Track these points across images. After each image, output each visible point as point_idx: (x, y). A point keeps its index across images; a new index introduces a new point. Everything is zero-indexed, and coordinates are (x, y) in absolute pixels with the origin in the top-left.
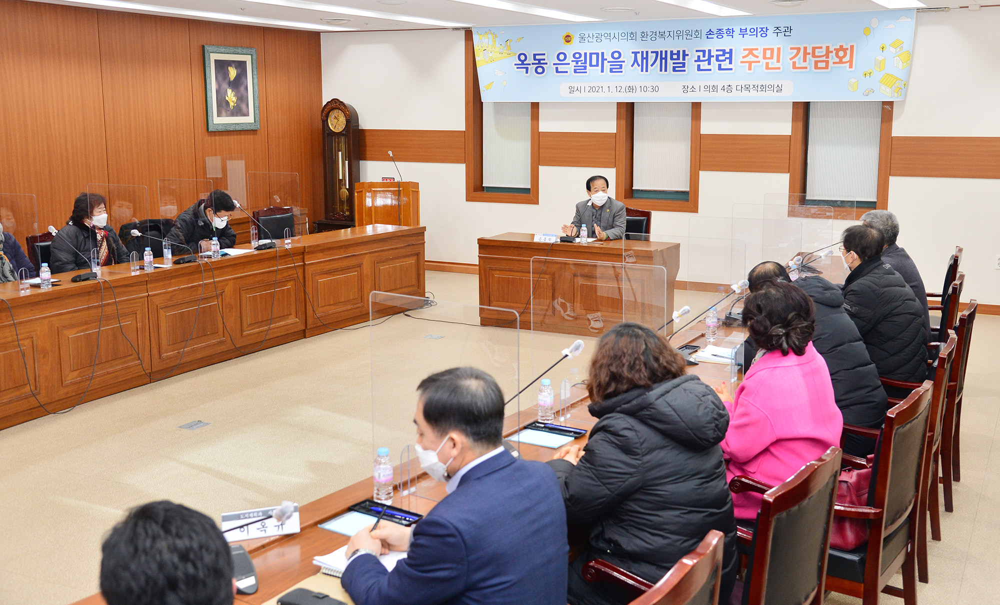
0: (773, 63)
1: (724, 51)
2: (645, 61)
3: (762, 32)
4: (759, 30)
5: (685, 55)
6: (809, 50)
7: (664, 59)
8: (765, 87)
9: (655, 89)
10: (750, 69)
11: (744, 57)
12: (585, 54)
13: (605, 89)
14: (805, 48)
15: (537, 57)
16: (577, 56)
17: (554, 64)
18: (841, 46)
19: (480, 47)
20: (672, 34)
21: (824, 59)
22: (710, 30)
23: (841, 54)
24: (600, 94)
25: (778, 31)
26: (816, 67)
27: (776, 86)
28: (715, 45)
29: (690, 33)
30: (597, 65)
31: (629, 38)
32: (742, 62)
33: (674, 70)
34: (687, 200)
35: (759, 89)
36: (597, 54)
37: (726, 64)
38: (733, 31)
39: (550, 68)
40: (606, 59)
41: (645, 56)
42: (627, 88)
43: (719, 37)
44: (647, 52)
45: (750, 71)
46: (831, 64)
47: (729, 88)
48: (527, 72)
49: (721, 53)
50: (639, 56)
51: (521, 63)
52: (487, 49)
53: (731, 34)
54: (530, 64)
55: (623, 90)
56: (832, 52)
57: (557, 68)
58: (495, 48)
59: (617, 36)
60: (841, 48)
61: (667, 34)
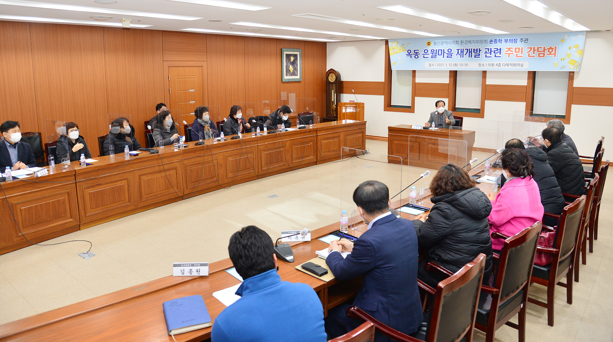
0: (519, 54)
4: (513, 40)
5: (480, 50)
7: (470, 52)
8: (515, 64)
9: (466, 65)
10: (509, 57)
11: (506, 52)
12: (436, 50)
13: (445, 65)
14: (534, 48)
15: (416, 51)
16: (433, 51)
17: (423, 54)
18: (551, 47)
19: (391, 47)
20: (474, 41)
21: (543, 52)
22: (491, 40)
23: (551, 50)
24: (442, 67)
25: (522, 40)
26: (539, 56)
27: (520, 64)
28: (493, 46)
29: (483, 41)
30: (441, 55)
31: (455, 43)
32: (505, 54)
33: (475, 57)
34: (479, 113)
35: (513, 65)
36: (441, 50)
37: (498, 55)
38: (502, 40)
39: (421, 56)
40: (445, 52)
41: (462, 51)
42: (454, 65)
43: (495, 43)
44: (463, 49)
45: (509, 58)
46: (546, 55)
47: (499, 65)
48: (411, 58)
49: (496, 50)
50: (460, 51)
51: (408, 54)
52: (394, 48)
53: (501, 42)
54: (412, 54)
55: (452, 65)
56: (546, 50)
57: (424, 56)
58: (398, 48)
59: (450, 43)
60: (551, 48)
61: (472, 42)
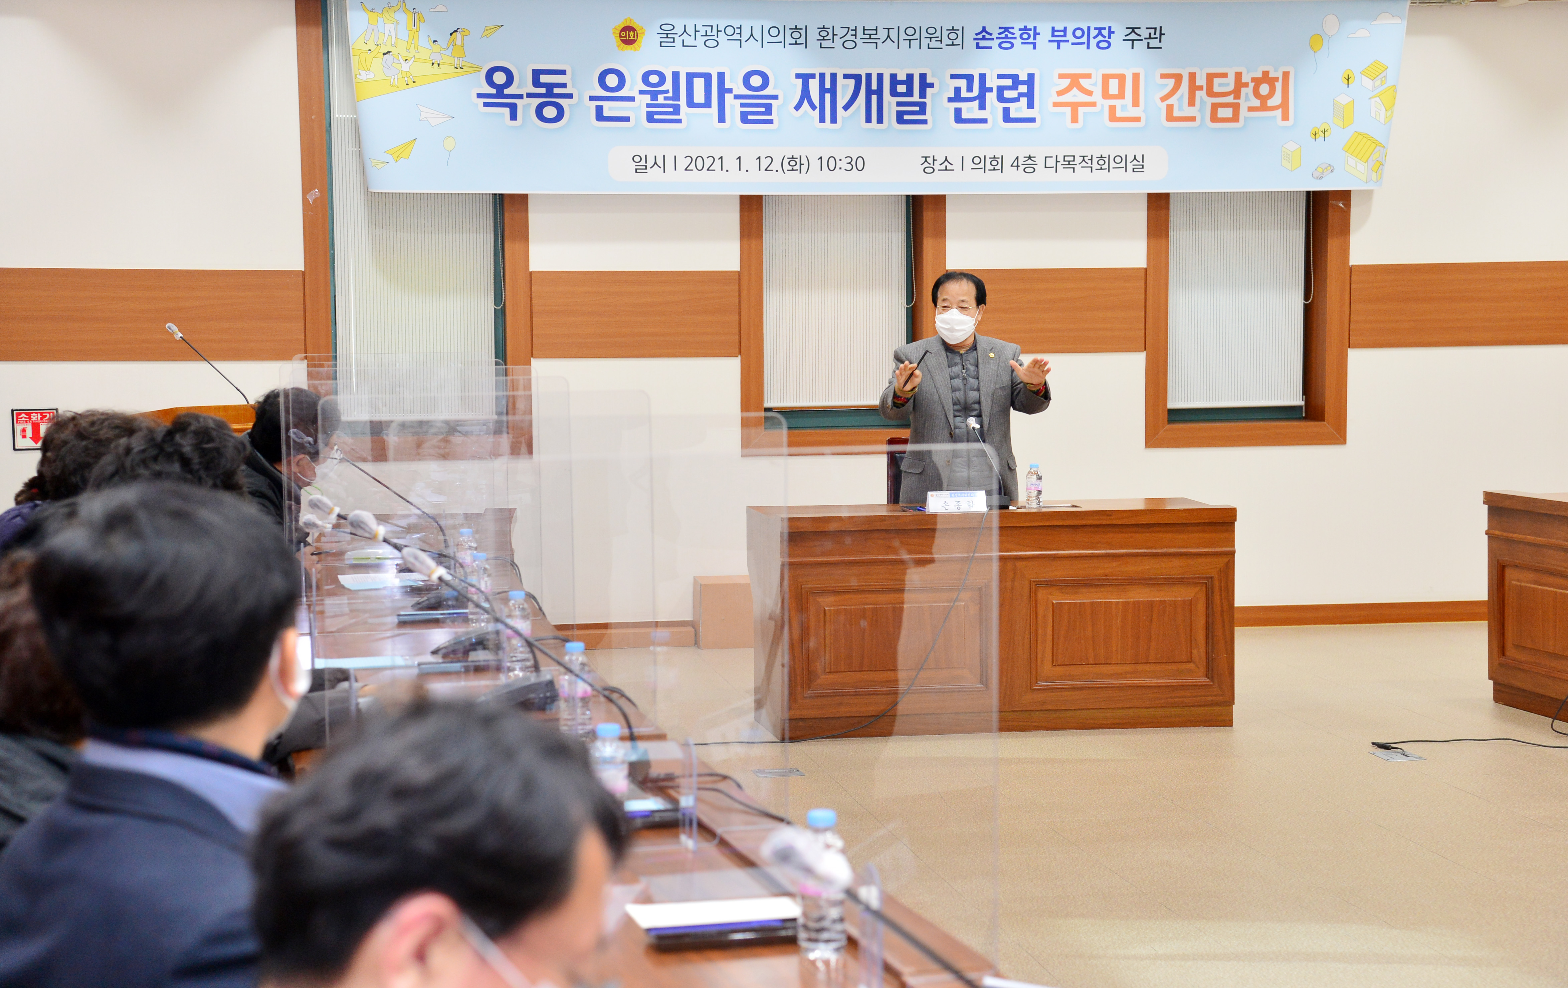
0: (1125, 108)
1: (1015, 78)
2: (828, 96)
3: (1100, 38)
4: (1094, 33)
5: (925, 85)
6: (1201, 81)
7: (874, 92)
8: (1106, 160)
9: (856, 164)
10: (1075, 119)
11: (1060, 93)
12: (676, 75)
13: (730, 163)
14: (1192, 76)
15: (544, 79)
16: (654, 79)
17: (592, 98)
18: (1266, 73)
20: (893, 34)
21: (1230, 99)
22: (984, 28)
23: (1264, 89)
24: (717, 175)
25: (1133, 36)
26: (1214, 118)
27: (1131, 158)
28: (994, 64)
29: (938, 34)
30: (707, 104)
31: (789, 40)
32: (1056, 104)
33: (900, 119)
35: (1095, 166)
36: (707, 77)
37: (1020, 109)
38: (1036, 34)
39: (579, 109)
40: (730, 91)
41: (828, 85)
42: (786, 161)
43: (1004, 45)
44: (834, 76)
45: (1075, 125)
46: (1243, 112)
47: (1030, 162)
48: (513, 117)
49: (1009, 82)
50: (814, 85)
51: (494, 91)
52: (395, 51)
53: (1031, 40)
54: (520, 97)
55: (776, 165)
56: (1246, 85)
57: (599, 109)
58: (417, 51)
59: (757, 34)
60: (1265, 78)
61: (882, 34)
